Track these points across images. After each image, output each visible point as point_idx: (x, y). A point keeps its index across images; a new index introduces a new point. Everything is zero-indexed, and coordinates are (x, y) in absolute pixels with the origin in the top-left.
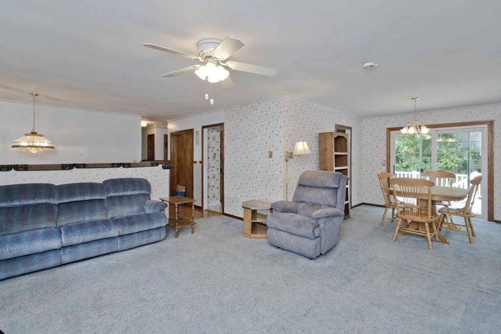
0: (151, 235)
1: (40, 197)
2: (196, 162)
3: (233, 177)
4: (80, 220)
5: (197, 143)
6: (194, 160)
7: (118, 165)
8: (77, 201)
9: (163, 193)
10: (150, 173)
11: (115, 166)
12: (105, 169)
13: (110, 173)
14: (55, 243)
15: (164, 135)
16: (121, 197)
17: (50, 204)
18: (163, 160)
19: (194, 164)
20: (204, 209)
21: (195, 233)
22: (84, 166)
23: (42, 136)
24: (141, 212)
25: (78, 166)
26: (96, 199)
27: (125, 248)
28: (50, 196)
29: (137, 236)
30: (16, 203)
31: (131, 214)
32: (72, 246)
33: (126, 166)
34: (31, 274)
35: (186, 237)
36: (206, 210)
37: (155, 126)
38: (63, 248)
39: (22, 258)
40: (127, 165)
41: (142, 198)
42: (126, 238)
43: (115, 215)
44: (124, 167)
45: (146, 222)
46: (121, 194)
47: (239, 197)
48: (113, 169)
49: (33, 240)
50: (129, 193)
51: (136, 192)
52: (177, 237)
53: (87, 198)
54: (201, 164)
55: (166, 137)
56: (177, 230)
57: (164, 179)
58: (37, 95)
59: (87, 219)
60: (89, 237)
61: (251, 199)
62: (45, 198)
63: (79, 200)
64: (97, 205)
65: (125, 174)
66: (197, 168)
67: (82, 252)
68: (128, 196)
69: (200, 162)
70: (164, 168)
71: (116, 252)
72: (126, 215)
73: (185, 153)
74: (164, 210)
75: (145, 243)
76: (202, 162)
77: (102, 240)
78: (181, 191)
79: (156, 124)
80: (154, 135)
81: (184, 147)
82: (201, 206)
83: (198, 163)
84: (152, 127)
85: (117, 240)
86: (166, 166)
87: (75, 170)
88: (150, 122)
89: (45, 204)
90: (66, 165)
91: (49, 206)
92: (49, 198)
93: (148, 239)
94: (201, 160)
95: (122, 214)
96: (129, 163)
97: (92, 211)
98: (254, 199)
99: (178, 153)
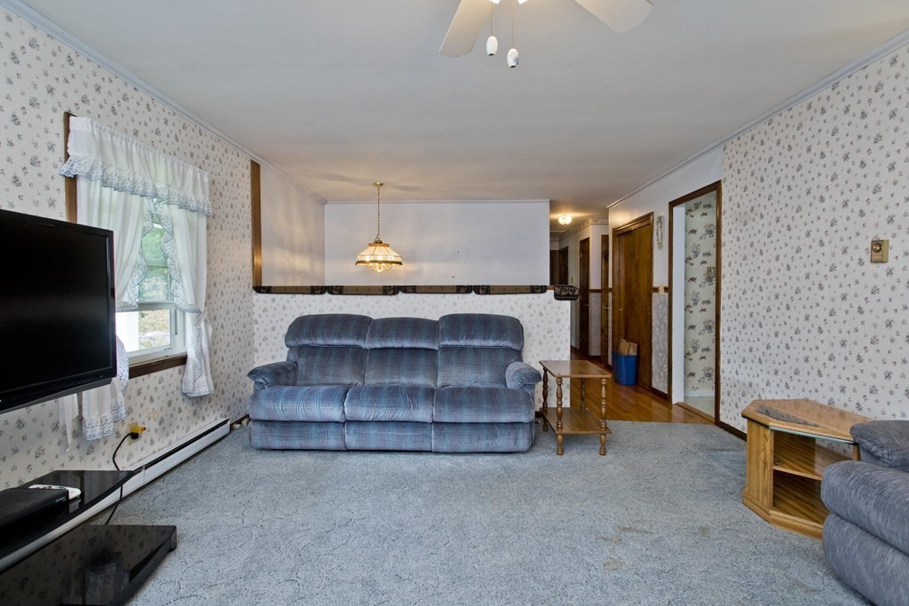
0: (496, 436)
1: (347, 336)
2: (656, 290)
3: (744, 327)
4: (394, 381)
5: (660, 244)
6: (655, 285)
7: (467, 289)
8: (394, 348)
9: (558, 350)
10: (530, 306)
11: (462, 290)
12: (447, 296)
13: (455, 304)
14: (334, 413)
15: (603, 236)
16: (462, 349)
17: (360, 348)
18: (599, 288)
19: (654, 294)
20: (675, 400)
21: (609, 457)
22: (414, 290)
23: (388, 245)
24: (498, 383)
25: (405, 289)
26: (421, 349)
27: (445, 448)
28: (360, 335)
29: (467, 431)
30: (320, 342)
31: (478, 385)
32: (359, 422)
33: (481, 290)
34: (286, 452)
35: (581, 458)
36: (677, 404)
37: (591, 221)
38: (348, 422)
39: (298, 424)
40: (483, 289)
41: (501, 358)
42: (446, 429)
43: (450, 383)
44: (478, 293)
45: (485, 406)
46: (462, 343)
47: (763, 385)
48: (460, 295)
49: (309, 399)
50: (477, 343)
51: (491, 343)
52: (561, 452)
53: (407, 344)
54: (667, 294)
55: (605, 239)
56: (560, 437)
57: (558, 321)
58: (381, 185)
59: (404, 380)
60: (383, 413)
61: (801, 397)
62: (352, 338)
63: (395, 346)
64: (422, 361)
65: (481, 306)
66: (658, 299)
67: (374, 438)
68: (476, 349)
69: (666, 289)
70: (558, 297)
71: (430, 452)
72: (467, 384)
73: (637, 271)
74: (533, 387)
75: (483, 449)
76: (669, 289)
77: (405, 424)
78: (626, 354)
79: (592, 217)
80: (588, 239)
81: (637, 257)
82: (666, 392)
83: (662, 291)
84: (586, 224)
85: (429, 429)
86: (563, 293)
87: (401, 295)
88: (578, 215)
89: (354, 347)
90: (390, 286)
91: (358, 351)
92: (358, 339)
93: (490, 442)
94: (667, 285)
95: (461, 382)
96: (488, 287)
97: (413, 370)
98: (812, 397)
99: (626, 273)
